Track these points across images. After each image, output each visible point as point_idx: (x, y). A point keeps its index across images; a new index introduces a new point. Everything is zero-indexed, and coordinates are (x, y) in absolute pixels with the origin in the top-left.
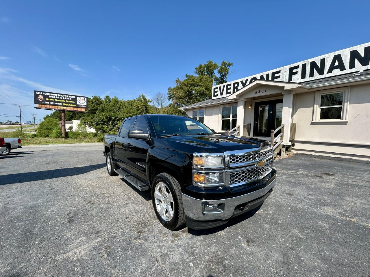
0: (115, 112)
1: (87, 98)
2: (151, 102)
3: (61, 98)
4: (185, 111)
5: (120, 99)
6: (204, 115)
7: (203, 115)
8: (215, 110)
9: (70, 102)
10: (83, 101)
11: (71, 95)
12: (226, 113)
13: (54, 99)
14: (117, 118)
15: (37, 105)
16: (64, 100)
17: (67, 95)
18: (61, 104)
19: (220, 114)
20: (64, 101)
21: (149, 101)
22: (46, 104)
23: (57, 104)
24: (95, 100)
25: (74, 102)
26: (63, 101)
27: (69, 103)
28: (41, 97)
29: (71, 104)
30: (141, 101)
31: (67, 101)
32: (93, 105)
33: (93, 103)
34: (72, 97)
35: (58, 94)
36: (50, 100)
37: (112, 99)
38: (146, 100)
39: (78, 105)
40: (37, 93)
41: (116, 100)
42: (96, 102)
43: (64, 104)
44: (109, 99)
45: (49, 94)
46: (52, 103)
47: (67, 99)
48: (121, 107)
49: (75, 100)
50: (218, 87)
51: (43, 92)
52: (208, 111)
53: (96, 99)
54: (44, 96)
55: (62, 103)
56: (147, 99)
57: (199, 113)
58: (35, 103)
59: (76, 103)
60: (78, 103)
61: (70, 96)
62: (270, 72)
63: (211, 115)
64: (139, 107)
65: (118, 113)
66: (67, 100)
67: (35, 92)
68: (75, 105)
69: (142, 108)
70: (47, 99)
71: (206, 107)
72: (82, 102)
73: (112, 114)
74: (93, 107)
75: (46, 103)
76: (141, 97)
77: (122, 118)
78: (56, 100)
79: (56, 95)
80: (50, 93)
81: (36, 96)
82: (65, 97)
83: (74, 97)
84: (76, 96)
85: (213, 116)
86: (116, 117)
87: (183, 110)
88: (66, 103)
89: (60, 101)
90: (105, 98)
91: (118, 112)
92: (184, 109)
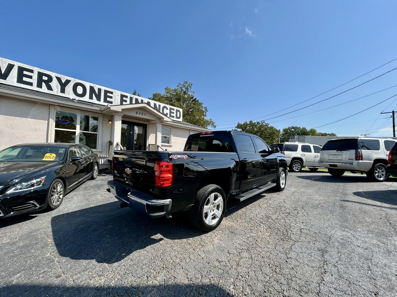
8: (35, 110)
62: (103, 88)
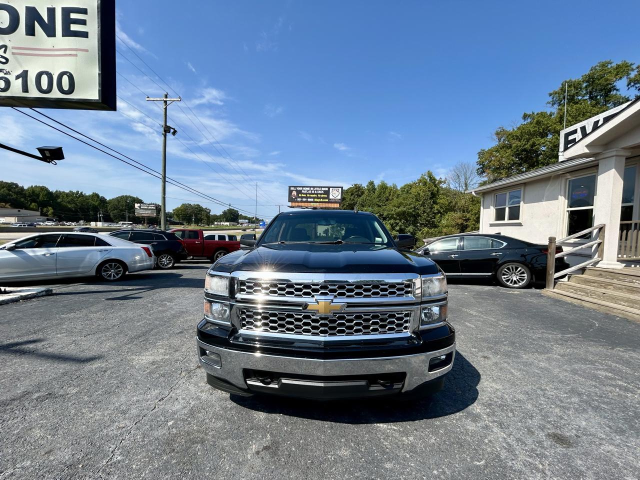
0: (380, 206)
1: (342, 188)
2: (445, 183)
3: (313, 192)
4: (478, 196)
5: (389, 184)
6: (522, 203)
7: (519, 202)
8: (549, 188)
9: (322, 196)
10: (337, 193)
11: (323, 187)
12: (581, 193)
13: (306, 194)
14: (383, 215)
15: (290, 204)
16: (316, 194)
17: (319, 187)
18: (312, 200)
19: (563, 197)
20: (316, 196)
21: (440, 182)
22: (298, 202)
23: (309, 200)
24: (355, 191)
25: (326, 196)
26: (314, 196)
27: (321, 198)
28: (294, 193)
29: (324, 198)
30: (425, 184)
31: (319, 196)
32: (352, 197)
33: (352, 194)
34: (324, 189)
35: (310, 187)
36: (303, 195)
37: (378, 186)
38: (435, 180)
39: (331, 199)
40: (292, 189)
41: (384, 187)
42: (356, 193)
43: (316, 200)
44: (374, 186)
45: (301, 189)
46: (304, 200)
47: (320, 192)
48: (390, 198)
49: (327, 193)
50: (576, 130)
51: (296, 187)
52: (530, 191)
53: (356, 188)
54: (297, 191)
55: (314, 198)
56: (438, 178)
57: (510, 199)
58: (289, 201)
59: (328, 198)
60: (331, 197)
61: (323, 189)
63: (539, 200)
64: (419, 194)
65: (385, 207)
66: (320, 194)
67: (290, 187)
68: (327, 200)
69: (424, 195)
70: (300, 195)
71: (525, 184)
72: (336, 195)
73: (376, 209)
74: (352, 201)
75: (299, 199)
76: (425, 177)
77: (389, 214)
78: (308, 195)
79: (308, 189)
80: (303, 187)
81: (290, 192)
82: (317, 191)
83: (327, 189)
84: (329, 188)
85: (544, 204)
86: (381, 213)
87: (473, 193)
88: (318, 198)
89: (312, 196)
90: (367, 186)
91: (386, 205)
92: (475, 192)
